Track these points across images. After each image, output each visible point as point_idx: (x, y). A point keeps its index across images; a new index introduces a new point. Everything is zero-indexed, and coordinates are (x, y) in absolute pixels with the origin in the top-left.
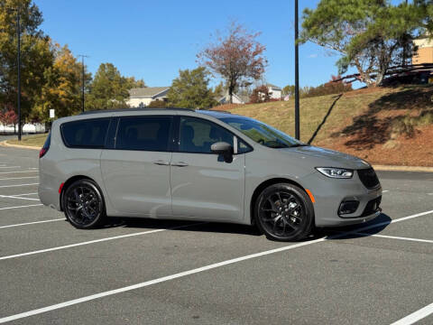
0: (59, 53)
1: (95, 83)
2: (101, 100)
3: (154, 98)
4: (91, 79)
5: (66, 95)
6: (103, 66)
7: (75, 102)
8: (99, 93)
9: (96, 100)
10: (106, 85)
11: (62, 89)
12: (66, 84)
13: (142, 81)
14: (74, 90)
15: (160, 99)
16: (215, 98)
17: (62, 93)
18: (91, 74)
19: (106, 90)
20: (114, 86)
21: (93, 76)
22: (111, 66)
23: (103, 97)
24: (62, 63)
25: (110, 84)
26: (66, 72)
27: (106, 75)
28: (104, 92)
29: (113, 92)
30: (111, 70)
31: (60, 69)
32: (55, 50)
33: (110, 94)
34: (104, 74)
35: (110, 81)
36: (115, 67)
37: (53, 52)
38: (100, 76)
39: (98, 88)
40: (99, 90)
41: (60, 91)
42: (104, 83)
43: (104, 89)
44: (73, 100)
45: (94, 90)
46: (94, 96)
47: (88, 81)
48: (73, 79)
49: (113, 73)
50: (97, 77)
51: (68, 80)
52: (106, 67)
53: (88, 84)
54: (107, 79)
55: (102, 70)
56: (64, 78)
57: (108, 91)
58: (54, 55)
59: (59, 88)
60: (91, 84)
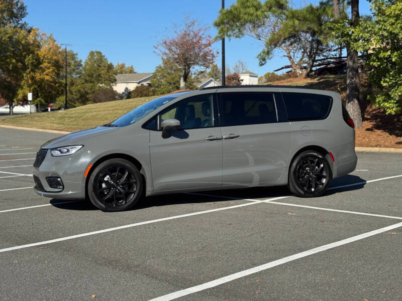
0: (45, 41)
1: (85, 69)
2: (90, 85)
3: (139, 83)
4: (81, 65)
5: (51, 80)
6: (92, 53)
7: (59, 86)
8: (88, 78)
9: (86, 84)
10: (95, 71)
11: (47, 75)
12: (51, 70)
13: (131, 68)
14: (58, 75)
15: (145, 84)
16: (195, 84)
17: (47, 78)
18: (81, 61)
20: (102, 72)
21: (83, 63)
22: (99, 53)
23: (91, 82)
24: (47, 51)
25: (98, 70)
26: (51, 59)
27: (95, 61)
28: (92, 77)
29: (101, 77)
30: (100, 57)
31: (46, 57)
32: (42, 39)
33: (99, 79)
34: (93, 61)
35: (98, 67)
36: (103, 54)
37: (41, 41)
38: (89, 63)
39: (88, 73)
40: (88, 75)
41: (45, 76)
42: (93, 69)
43: (92, 74)
44: (57, 85)
45: (84, 75)
46: (83, 81)
47: (78, 67)
48: (57, 65)
49: (101, 60)
50: (86, 63)
51: (53, 66)
52: (95, 54)
53: (78, 70)
54: (95, 65)
55: (91, 57)
56: (49, 65)
57: (96, 76)
58: (41, 43)
59: (45, 73)
60: (80, 70)
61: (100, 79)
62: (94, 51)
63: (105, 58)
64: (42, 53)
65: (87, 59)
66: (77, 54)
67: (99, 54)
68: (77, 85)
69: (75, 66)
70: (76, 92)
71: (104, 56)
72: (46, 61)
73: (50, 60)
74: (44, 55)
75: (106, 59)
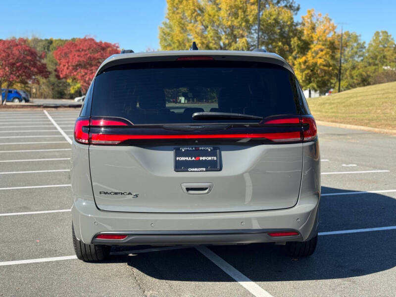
0: (320, 22)
1: (368, 51)
2: (373, 68)
4: (365, 47)
5: (324, 63)
6: (377, 34)
7: (333, 70)
8: (371, 61)
9: (369, 67)
10: (379, 52)
11: (320, 58)
12: (324, 52)
14: (333, 57)
17: (320, 61)
18: (364, 43)
19: (379, 57)
20: (388, 53)
21: (367, 45)
23: (375, 65)
24: (322, 32)
25: (383, 50)
26: (326, 41)
27: (380, 42)
28: (376, 59)
29: (386, 59)
30: (386, 37)
31: (320, 39)
32: (318, 20)
33: (383, 61)
34: (378, 42)
35: (383, 48)
36: (389, 34)
37: (316, 23)
38: (373, 44)
39: (371, 56)
40: (371, 57)
41: (318, 60)
42: (378, 50)
43: (377, 56)
44: (331, 68)
45: (367, 58)
46: (366, 64)
47: (361, 49)
48: (333, 47)
49: (387, 40)
50: (371, 45)
51: (327, 48)
52: (381, 34)
53: (361, 53)
54: (381, 46)
55: (376, 38)
56: (323, 47)
57: (381, 58)
58: (317, 25)
59: (318, 56)
60: (364, 53)
61: (385, 60)
62: (380, 31)
63: (392, 37)
64: (317, 35)
65: (372, 40)
66: (360, 36)
67: (385, 34)
68: (358, 69)
69: (357, 48)
70: (357, 76)
71: (390, 36)
72: (321, 43)
73: (324, 43)
74: (318, 37)
75: (392, 39)
